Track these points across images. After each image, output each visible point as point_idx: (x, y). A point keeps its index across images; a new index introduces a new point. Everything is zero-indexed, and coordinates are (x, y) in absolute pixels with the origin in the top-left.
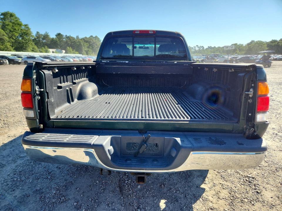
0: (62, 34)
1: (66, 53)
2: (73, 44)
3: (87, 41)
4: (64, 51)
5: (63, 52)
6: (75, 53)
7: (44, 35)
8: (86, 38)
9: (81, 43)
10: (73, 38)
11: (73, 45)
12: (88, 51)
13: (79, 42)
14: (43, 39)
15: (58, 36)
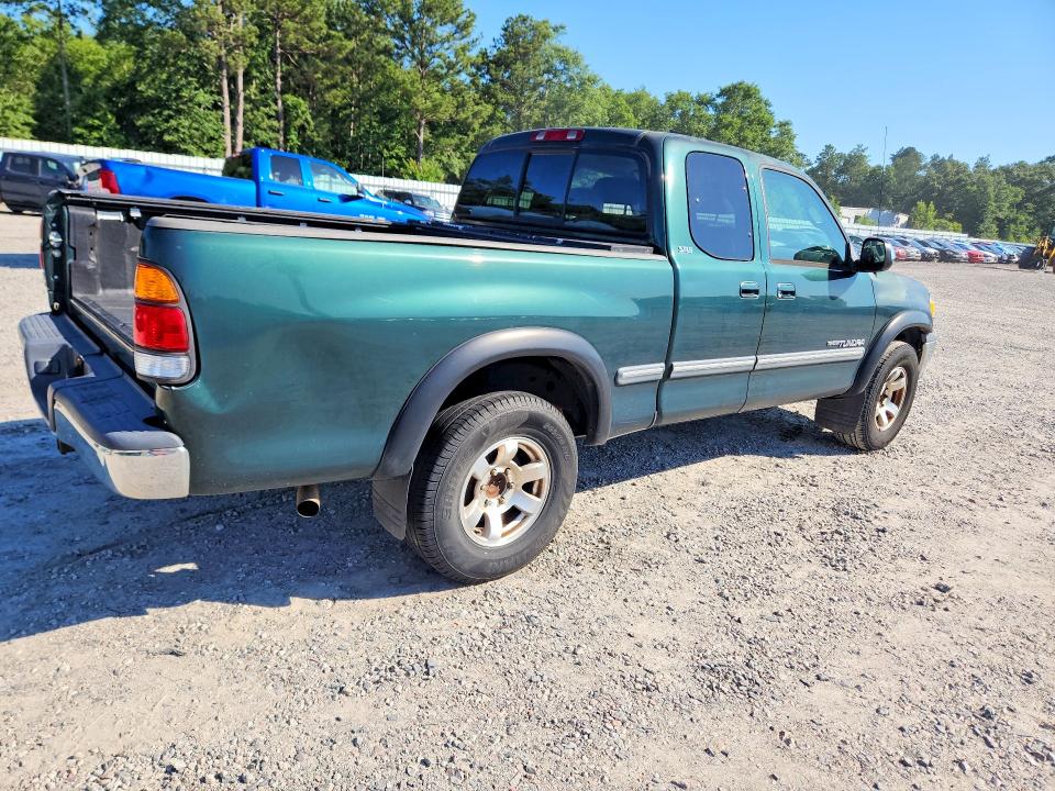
0: (918, 150)
1: (909, 225)
2: (951, 188)
3: (1023, 179)
4: (903, 218)
5: (898, 219)
6: (944, 228)
7: (850, 155)
8: (1022, 165)
9: (985, 189)
10: (960, 168)
11: (951, 193)
12: (1014, 221)
13: (982, 183)
14: (841, 171)
15: (900, 161)
